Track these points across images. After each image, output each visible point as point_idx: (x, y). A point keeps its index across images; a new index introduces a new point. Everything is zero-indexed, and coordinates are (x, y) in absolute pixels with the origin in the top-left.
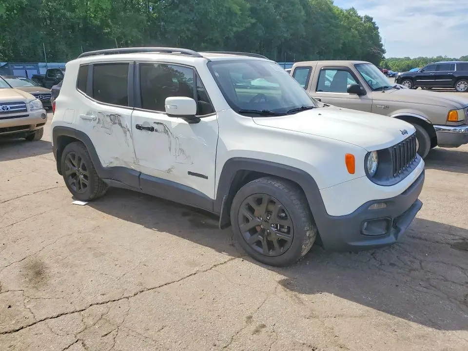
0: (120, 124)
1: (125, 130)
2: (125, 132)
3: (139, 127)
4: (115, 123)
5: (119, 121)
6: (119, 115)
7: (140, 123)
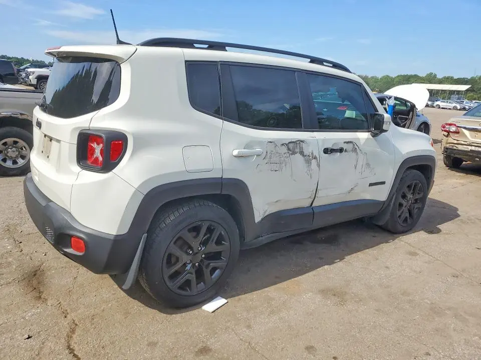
0: (302, 153)
1: (309, 159)
2: (308, 162)
3: (326, 151)
4: (294, 153)
5: (301, 148)
6: (302, 141)
7: (329, 146)
